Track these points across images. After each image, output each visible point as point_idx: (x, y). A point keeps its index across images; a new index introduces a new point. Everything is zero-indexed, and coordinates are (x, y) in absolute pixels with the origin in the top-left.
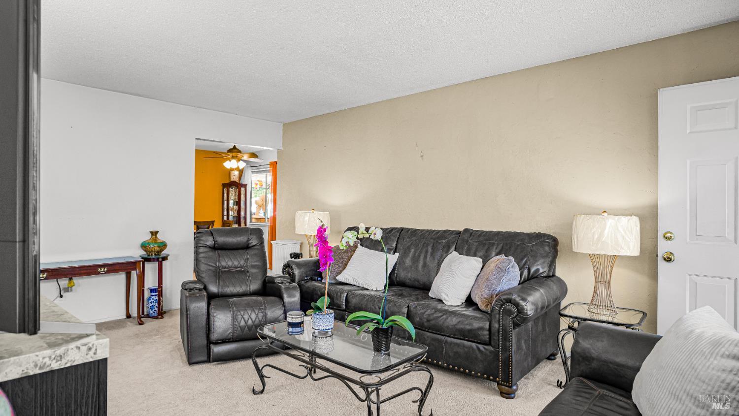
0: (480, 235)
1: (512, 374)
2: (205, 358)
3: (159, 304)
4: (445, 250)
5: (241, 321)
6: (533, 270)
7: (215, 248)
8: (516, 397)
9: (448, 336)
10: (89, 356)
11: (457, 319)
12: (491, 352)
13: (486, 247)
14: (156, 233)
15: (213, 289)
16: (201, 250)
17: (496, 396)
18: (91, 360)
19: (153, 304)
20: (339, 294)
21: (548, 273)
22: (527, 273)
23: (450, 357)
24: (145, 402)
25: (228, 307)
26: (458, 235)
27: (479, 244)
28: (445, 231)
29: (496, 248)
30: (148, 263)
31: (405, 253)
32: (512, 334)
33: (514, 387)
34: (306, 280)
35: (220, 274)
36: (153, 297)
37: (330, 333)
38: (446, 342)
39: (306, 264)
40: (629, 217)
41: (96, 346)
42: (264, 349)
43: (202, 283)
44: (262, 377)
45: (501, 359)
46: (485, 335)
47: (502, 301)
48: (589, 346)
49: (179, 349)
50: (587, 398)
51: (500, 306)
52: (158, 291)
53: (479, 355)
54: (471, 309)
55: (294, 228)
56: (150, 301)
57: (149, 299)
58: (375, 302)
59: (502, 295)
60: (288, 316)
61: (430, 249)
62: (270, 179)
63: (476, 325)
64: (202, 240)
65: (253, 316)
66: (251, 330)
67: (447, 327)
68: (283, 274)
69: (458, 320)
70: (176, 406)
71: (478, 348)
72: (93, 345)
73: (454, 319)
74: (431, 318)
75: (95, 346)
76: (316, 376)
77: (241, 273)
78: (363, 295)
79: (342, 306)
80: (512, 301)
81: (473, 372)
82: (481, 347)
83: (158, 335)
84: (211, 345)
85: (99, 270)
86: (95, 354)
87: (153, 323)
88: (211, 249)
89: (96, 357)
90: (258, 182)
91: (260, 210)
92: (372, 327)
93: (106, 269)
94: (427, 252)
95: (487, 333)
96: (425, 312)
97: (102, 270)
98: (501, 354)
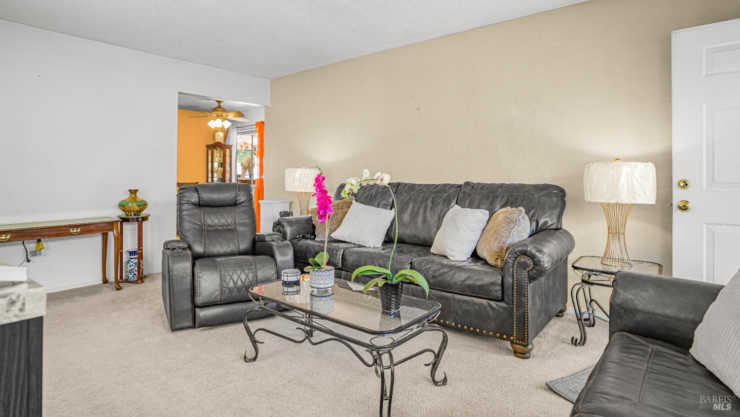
0: (482, 188)
1: (527, 332)
2: (190, 324)
3: (139, 267)
4: (446, 204)
5: (229, 282)
6: (541, 222)
7: (200, 205)
8: (531, 357)
9: (456, 293)
10: (10, 314)
11: (466, 274)
12: (504, 309)
13: (490, 200)
14: (136, 191)
15: (199, 249)
16: (185, 207)
17: (510, 356)
18: (15, 320)
19: (132, 267)
20: (335, 252)
21: (557, 226)
22: (535, 226)
23: (458, 315)
24: (121, 374)
25: (215, 267)
26: (459, 188)
27: (482, 197)
28: (445, 185)
29: (501, 201)
30: (126, 224)
31: (403, 208)
32: (527, 289)
33: (530, 346)
34: (297, 238)
35: (206, 232)
36: (132, 260)
37: (330, 292)
38: (454, 299)
39: (298, 221)
40: (646, 163)
41: (24, 299)
42: (256, 311)
43: (187, 242)
44: (254, 342)
45: (516, 316)
46: (496, 291)
47: (516, 253)
48: (632, 297)
49: (161, 315)
50: (642, 356)
51: (513, 259)
52: (138, 254)
53: (491, 312)
54: (479, 264)
55: (284, 186)
56: (129, 265)
57: (128, 262)
58: (375, 259)
59: (517, 247)
60: (282, 274)
61: (429, 204)
62: (256, 141)
63: (487, 280)
64: (185, 197)
65: (243, 277)
66: (241, 291)
67: (455, 283)
68: (274, 231)
69: (467, 276)
70: (157, 378)
71: (490, 305)
72: (18, 297)
73: (463, 274)
74: (437, 274)
75: (21, 298)
76: (314, 340)
77: (228, 231)
78: (361, 253)
79: (338, 265)
80: (527, 254)
81: (484, 331)
82: (493, 303)
83: (138, 300)
84: (197, 309)
85: (71, 231)
86: (21, 310)
87: (132, 287)
88: (194, 206)
89: (24, 316)
90: (243, 144)
91: (245, 172)
92: (381, 282)
93: (79, 230)
94: (426, 207)
95: (499, 288)
96: (430, 268)
97: (75, 231)
98: (515, 310)
